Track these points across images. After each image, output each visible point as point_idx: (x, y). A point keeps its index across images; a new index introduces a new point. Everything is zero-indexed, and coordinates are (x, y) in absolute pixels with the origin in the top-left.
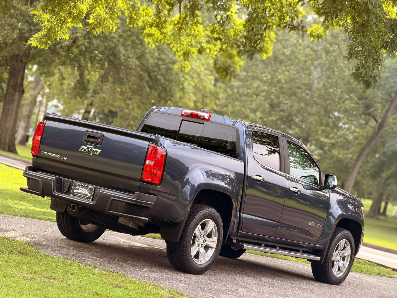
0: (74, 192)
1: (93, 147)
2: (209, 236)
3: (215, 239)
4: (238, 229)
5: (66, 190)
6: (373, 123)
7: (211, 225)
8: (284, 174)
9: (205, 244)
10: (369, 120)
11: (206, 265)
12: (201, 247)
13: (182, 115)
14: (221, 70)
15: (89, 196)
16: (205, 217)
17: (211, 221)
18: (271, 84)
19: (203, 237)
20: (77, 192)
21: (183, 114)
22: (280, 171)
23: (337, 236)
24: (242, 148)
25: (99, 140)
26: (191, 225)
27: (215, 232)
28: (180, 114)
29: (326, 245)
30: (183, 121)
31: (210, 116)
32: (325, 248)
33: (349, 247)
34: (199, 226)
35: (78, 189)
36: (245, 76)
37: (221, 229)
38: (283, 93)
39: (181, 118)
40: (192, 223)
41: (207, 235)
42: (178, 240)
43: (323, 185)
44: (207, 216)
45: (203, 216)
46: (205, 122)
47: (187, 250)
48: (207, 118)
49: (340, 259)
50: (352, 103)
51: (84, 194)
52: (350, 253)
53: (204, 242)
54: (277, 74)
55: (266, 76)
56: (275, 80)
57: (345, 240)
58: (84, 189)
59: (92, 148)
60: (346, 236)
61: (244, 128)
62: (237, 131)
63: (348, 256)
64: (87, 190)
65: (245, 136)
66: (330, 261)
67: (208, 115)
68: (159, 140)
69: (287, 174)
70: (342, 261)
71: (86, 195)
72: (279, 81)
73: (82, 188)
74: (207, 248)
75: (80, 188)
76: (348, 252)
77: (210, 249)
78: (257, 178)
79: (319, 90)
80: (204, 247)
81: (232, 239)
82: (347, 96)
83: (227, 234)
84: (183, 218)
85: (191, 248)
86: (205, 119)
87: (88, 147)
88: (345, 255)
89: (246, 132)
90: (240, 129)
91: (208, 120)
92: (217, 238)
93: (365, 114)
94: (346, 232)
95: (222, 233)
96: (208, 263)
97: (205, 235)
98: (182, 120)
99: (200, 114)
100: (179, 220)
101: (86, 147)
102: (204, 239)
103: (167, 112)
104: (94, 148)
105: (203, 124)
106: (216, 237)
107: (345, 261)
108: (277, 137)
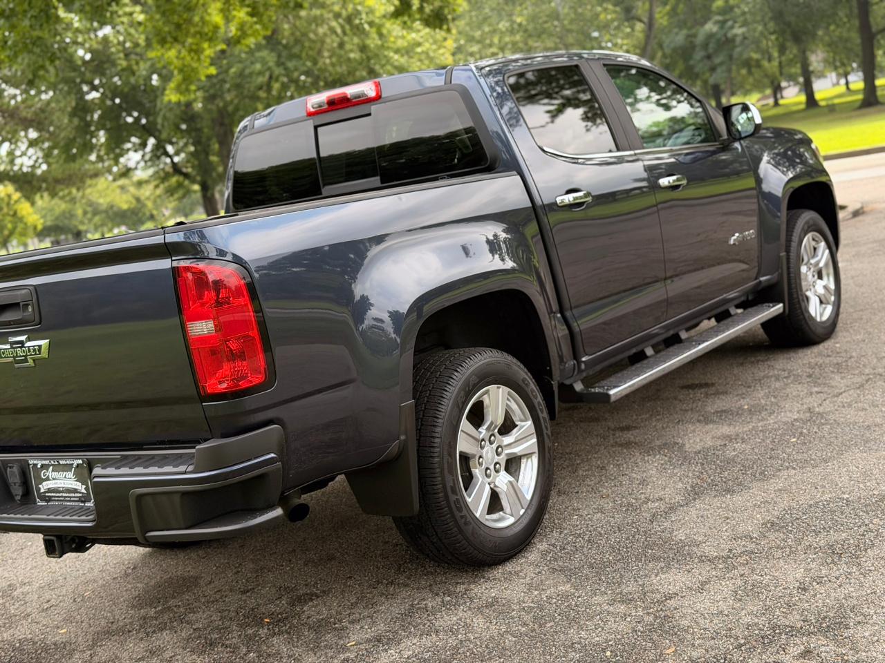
0: (42, 490)
1: (23, 338)
2: (507, 427)
3: (526, 425)
4: (576, 356)
5: (18, 491)
6: (639, 26)
7: (498, 400)
8: (632, 152)
9: (502, 459)
10: (634, 24)
11: (531, 512)
12: (497, 471)
13: (310, 114)
14: (431, 19)
15: (84, 491)
16: (470, 390)
17: (492, 388)
18: (512, 32)
19: (491, 443)
20: (50, 490)
21: (312, 110)
22: (618, 150)
23: (795, 234)
24: (497, 133)
25: (30, 309)
26: (437, 440)
27: (518, 409)
28: (305, 114)
29: (782, 268)
30: (319, 129)
31: (378, 85)
32: (781, 275)
33: (823, 244)
34: (465, 425)
35: (48, 479)
36: (482, 36)
37: (532, 391)
38: (530, 36)
39: (310, 124)
40: (438, 430)
41: (498, 432)
42: (416, 506)
43: (725, 136)
44: (475, 385)
45: (463, 392)
46: (374, 108)
47: (458, 514)
48: (372, 94)
49: (813, 280)
50: (608, 14)
51: (69, 491)
52: (829, 257)
53: (498, 454)
54: (514, 18)
55: (503, 25)
56: (515, 26)
57: (810, 235)
58: (62, 475)
59: (22, 342)
60: (812, 226)
61: (482, 80)
62: (465, 95)
63: (826, 265)
64: (70, 474)
65: (492, 100)
66: (801, 298)
67: (373, 87)
68: (202, 236)
69: (637, 149)
70: (819, 281)
71: (75, 491)
72: (520, 25)
73: (55, 474)
74: (512, 465)
75: (50, 473)
76: (823, 255)
77: (524, 461)
78: (569, 198)
79: (568, 14)
80: (503, 468)
81: (571, 386)
82: (599, 9)
83: (553, 392)
84: (403, 437)
85: (469, 500)
86: (370, 101)
87: (12, 344)
88: (822, 264)
89: (492, 89)
90: (470, 85)
91: (378, 98)
92: (530, 423)
93: (628, 20)
94: (808, 216)
95: (539, 399)
96: (535, 503)
97: (493, 435)
98: (316, 128)
99: (351, 91)
100: (394, 447)
101: (8, 346)
102: (494, 446)
103: (271, 123)
104: (29, 339)
105: (369, 115)
106: (526, 420)
107: (825, 278)
108: (577, 66)
